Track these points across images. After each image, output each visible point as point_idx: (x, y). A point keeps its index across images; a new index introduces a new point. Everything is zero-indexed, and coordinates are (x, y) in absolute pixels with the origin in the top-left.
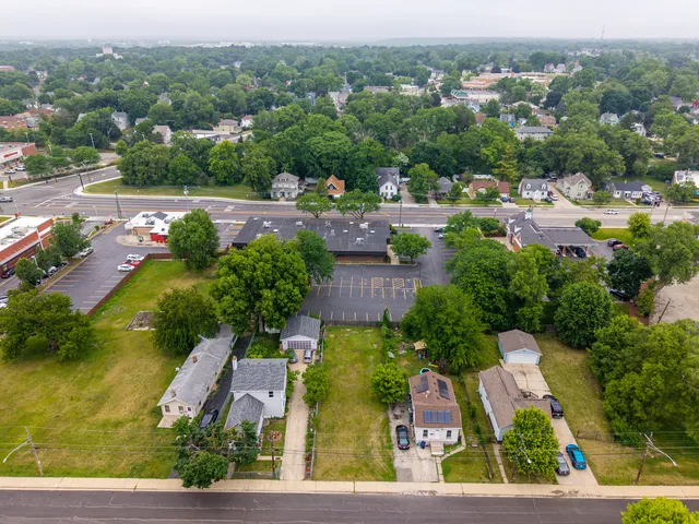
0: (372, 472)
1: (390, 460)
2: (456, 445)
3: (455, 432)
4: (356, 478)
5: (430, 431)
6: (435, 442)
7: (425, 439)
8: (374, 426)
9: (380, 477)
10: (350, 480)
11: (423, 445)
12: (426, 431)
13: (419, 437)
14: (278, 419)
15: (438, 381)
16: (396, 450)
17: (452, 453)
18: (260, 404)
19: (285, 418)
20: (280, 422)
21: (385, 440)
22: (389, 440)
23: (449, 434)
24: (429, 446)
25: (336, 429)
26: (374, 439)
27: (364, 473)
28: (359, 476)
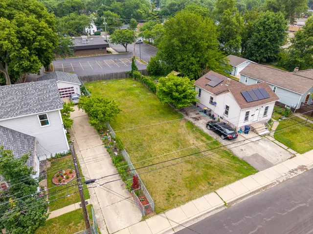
0: (222, 172)
4: (212, 187)
5: (252, 111)
6: (257, 122)
9: (237, 174)
10: (207, 192)
11: (247, 130)
12: (247, 113)
16: (224, 142)
20: (67, 158)
21: (204, 139)
22: (209, 138)
23: (266, 111)
24: (252, 129)
25: (145, 144)
26: (192, 141)
27: (215, 177)
28: (213, 182)
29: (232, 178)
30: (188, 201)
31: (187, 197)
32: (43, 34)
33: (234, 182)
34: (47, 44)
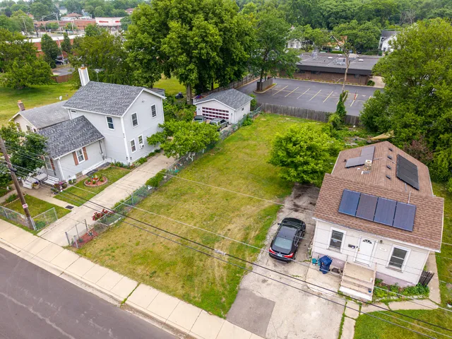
1: (238, 270)
2: (410, 290)
3: (418, 260)
4: (149, 279)
5: (349, 237)
6: (358, 267)
7: (332, 254)
8: (250, 209)
11: (325, 265)
12: (338, 235)
13: (320, 243)
14: (122, 166)
15: (399, 157)
16: (262, 255)
17: (395, 306)
18: (96, 137)
19: (130, 168)
20: (121, 170)
21: (253, 234)
23: (398, 258)
24: (339, 271)
25: (186, 197)
27: (171, 274)
28: (158, 276)
29: (181, 292)
30: (107, 266)
31: (114, 263)
32: (207, 42)
33: (174, 295)
34: (208, 53)
